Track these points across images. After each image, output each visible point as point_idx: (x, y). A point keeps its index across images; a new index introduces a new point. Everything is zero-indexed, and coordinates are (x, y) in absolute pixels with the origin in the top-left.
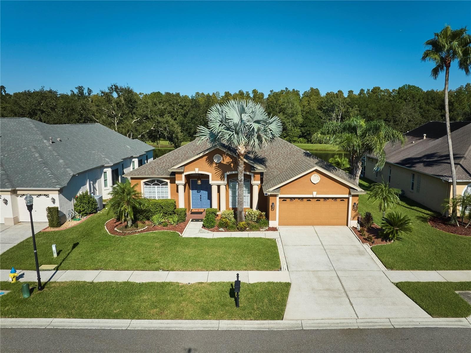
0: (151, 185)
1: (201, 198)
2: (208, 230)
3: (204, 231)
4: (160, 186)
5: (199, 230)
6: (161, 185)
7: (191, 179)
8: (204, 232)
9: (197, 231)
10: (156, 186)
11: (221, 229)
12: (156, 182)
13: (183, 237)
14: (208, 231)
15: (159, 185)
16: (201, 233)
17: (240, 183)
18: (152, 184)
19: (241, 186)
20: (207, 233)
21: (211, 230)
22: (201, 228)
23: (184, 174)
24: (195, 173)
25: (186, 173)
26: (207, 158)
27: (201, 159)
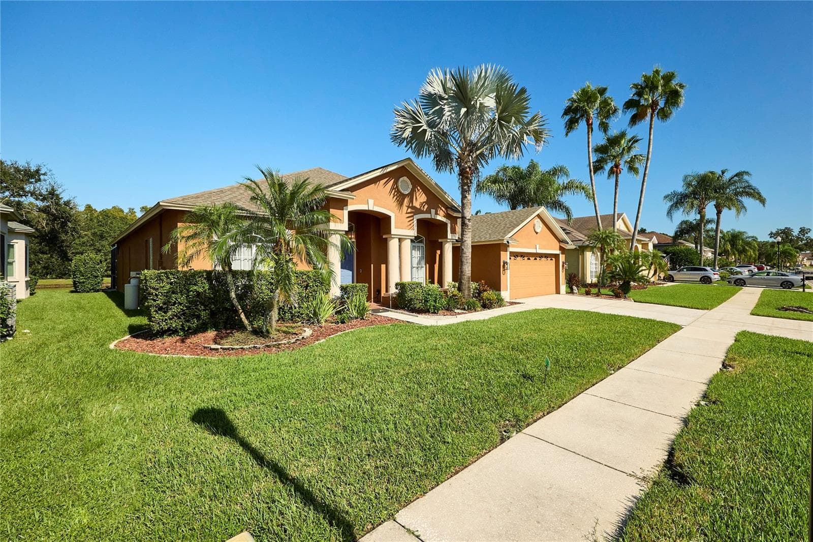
23: (349, 210)
24: (367, 209)
25: (351, 207)
26: (386, 183)
27: (378, 183)
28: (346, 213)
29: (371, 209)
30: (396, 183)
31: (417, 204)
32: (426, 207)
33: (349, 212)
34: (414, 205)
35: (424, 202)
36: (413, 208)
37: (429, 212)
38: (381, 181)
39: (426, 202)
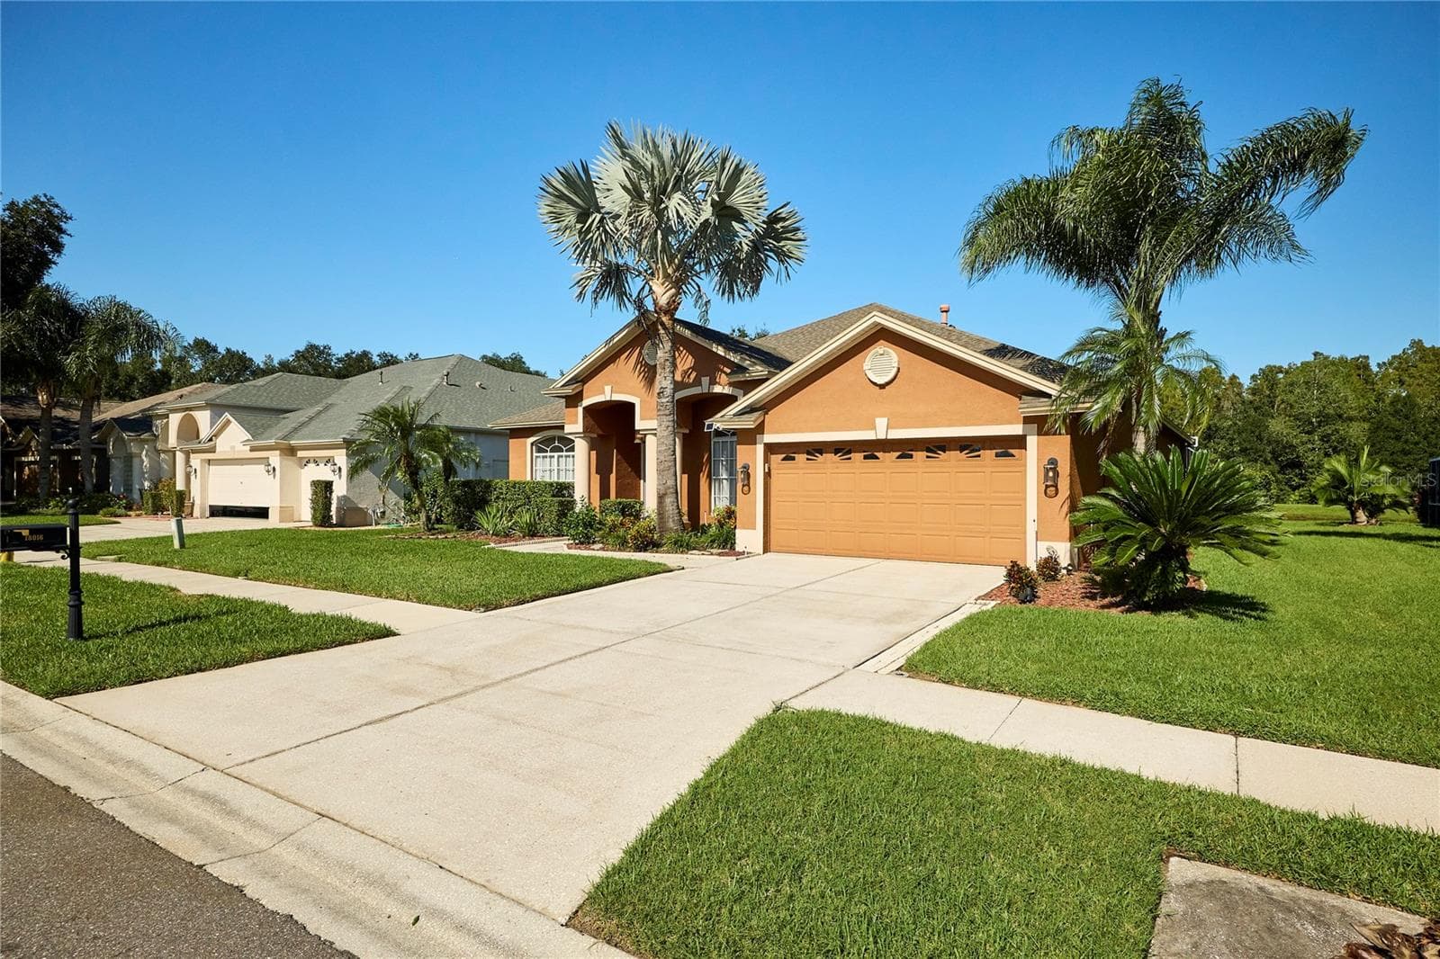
0: (547, 451)
4: (564, 454)
6: (566, 451)
10: (556, 455)
12: (557, 444)
15: (563, 451)
24: (604, 400)
25: (586, 402)
26: (628, 358)
27: (618, 360)
28: (580, 410)
29: (608, 398)
30: (642, 352)
32: (693, 375)
33: (583, 408)
35: (689, 369)
37: (697, 382)
38: (621, 357)
39: (693, 368)
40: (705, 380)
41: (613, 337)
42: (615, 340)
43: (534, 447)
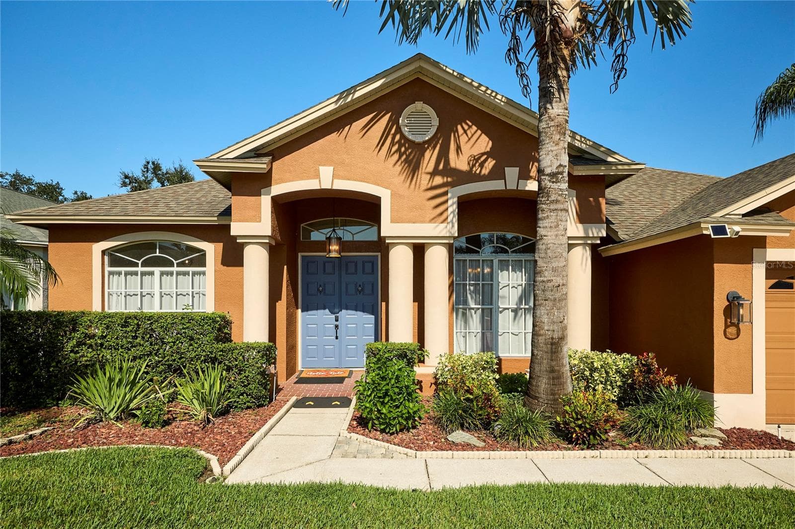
0: (136, 265)
1: (337, 327)
2: (383, 440)
3: (364, 447)
4: (175, 269)
5: (332, 441)
6: (179, 265)
7: (300, 255)
8: (368, 455)
9: (325, 446)
10: (157, 270)
11: (459, 436)
12: (157, 254)
13: (231, 480)
14: (387, 445)
15: (172, 265)
16: (344, 456)
17: (555, 186)
18: (140, 262)
19: (557, 201)
20: (384, 456)
21: (402, 440)
22: (345, 433)
23: (272, 195)
24: (319, 188)
25: (278, 189)
26: (367, 127)
27: (347, 128)
28: (266, 202)
29: (326, 185)
30: (394, 121)
31: (460, 163)
32: (490, 164)
33: (272, 197)
34: (453, 165)
35: (483, 154)
36: (448, 171)
37: (497, 173)
38: (354, 124)
39: (489, 154)
40: (512, 173)
41: (354, 89)
42: (358, 94)
43: (106, 258)
